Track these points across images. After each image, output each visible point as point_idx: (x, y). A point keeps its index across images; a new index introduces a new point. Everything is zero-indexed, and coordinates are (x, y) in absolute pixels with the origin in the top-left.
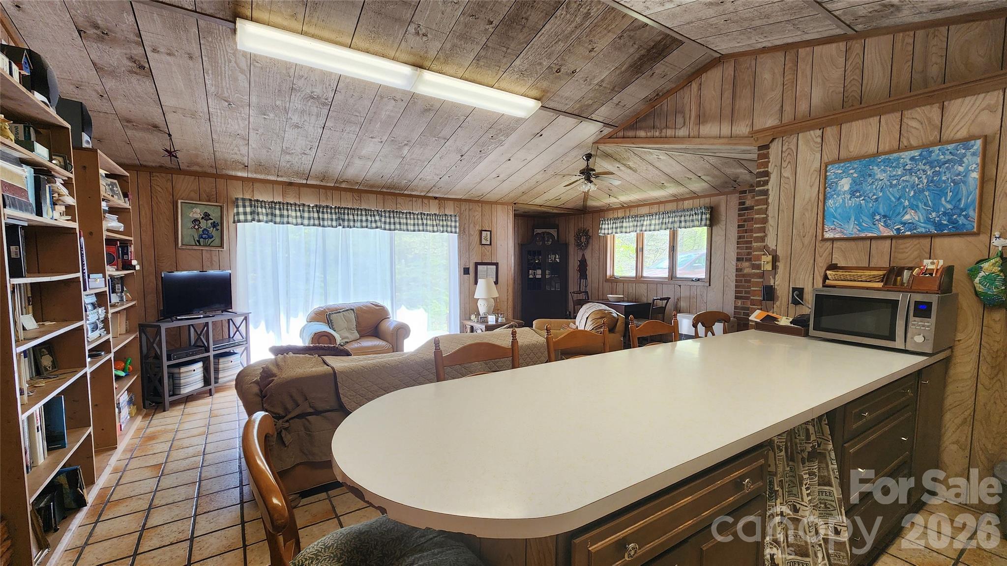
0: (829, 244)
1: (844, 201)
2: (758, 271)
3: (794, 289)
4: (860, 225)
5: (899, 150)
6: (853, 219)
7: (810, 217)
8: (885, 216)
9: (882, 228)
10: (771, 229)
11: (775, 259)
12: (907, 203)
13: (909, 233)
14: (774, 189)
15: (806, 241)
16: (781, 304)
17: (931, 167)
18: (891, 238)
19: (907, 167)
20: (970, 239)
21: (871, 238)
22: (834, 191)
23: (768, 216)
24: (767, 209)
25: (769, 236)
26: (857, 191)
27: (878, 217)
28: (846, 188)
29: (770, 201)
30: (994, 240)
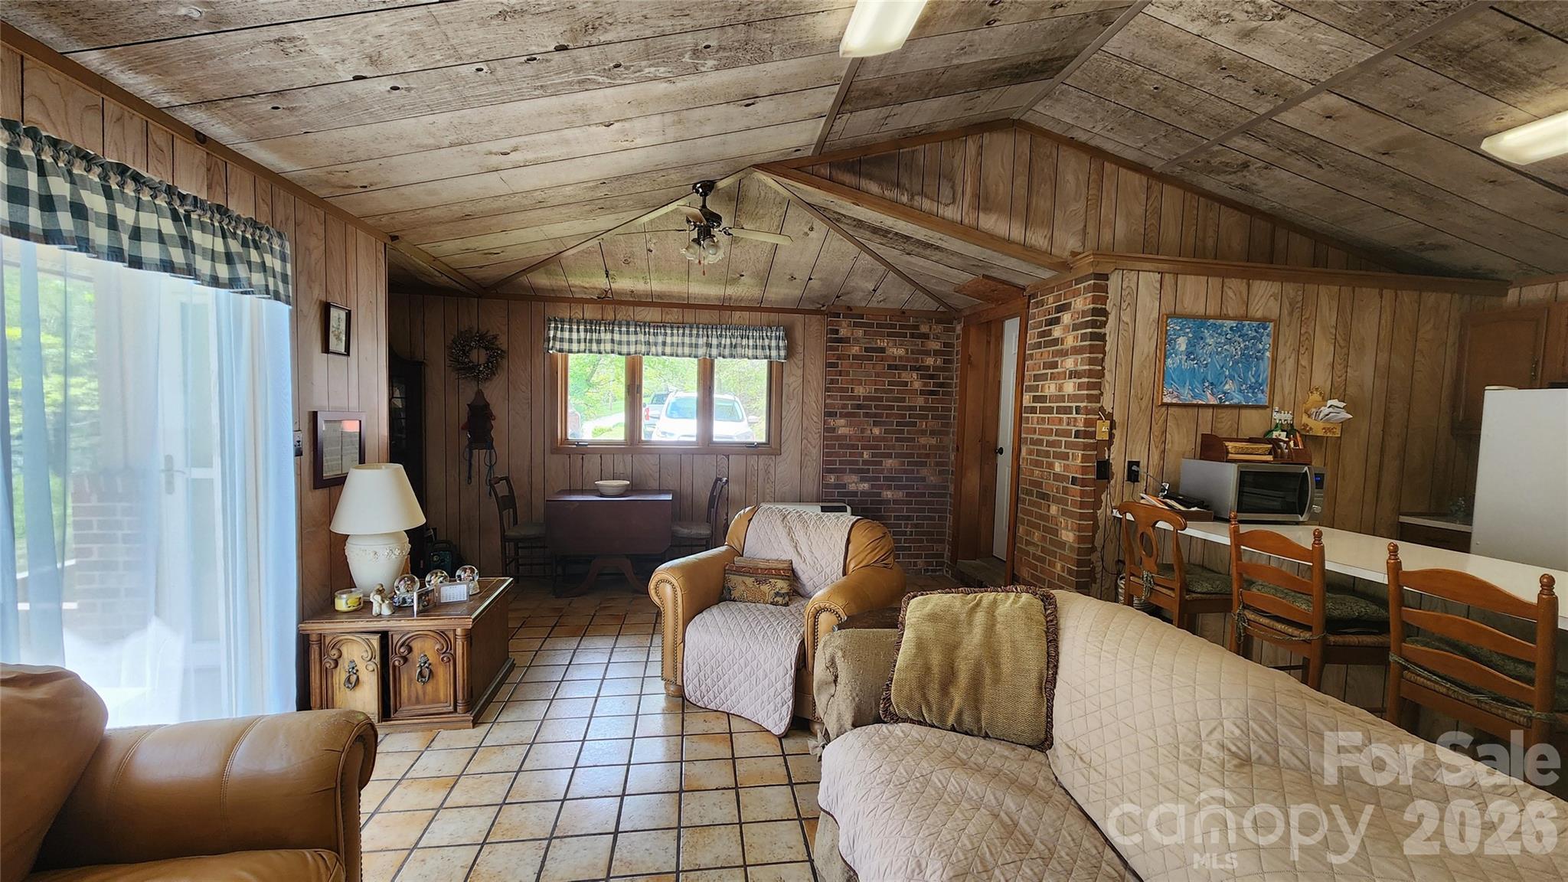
0: (1164, 409)
1: (1181, 362)
2: (1092, 441)
3: (1131, 464)
4: (1192, 390)
5: (1220, 317)
6: (1188, 384)
7: (1148, 374)
8: (1212, 384)
9: (1209, 396)
10: (1107, 385)
11: (1112, 426)
12: (1227, 373)
13: (1227, 403)
14: (1112, 332)
15: (1144, 404)
16: (1116, 481)
17: (1244, 341)
18: (1213, 406)
19: (1228, 336)
20: (1261, 411)
21: (1199, 406)
22: (1173, 349)
23: (1104, 368)
24: (1103, 360)
25: (1105, 395)
26: (1192, 353)
27: (1207, 384)
28: (1183, 348)
29: (1107, 349)
30: (1275, 414)
